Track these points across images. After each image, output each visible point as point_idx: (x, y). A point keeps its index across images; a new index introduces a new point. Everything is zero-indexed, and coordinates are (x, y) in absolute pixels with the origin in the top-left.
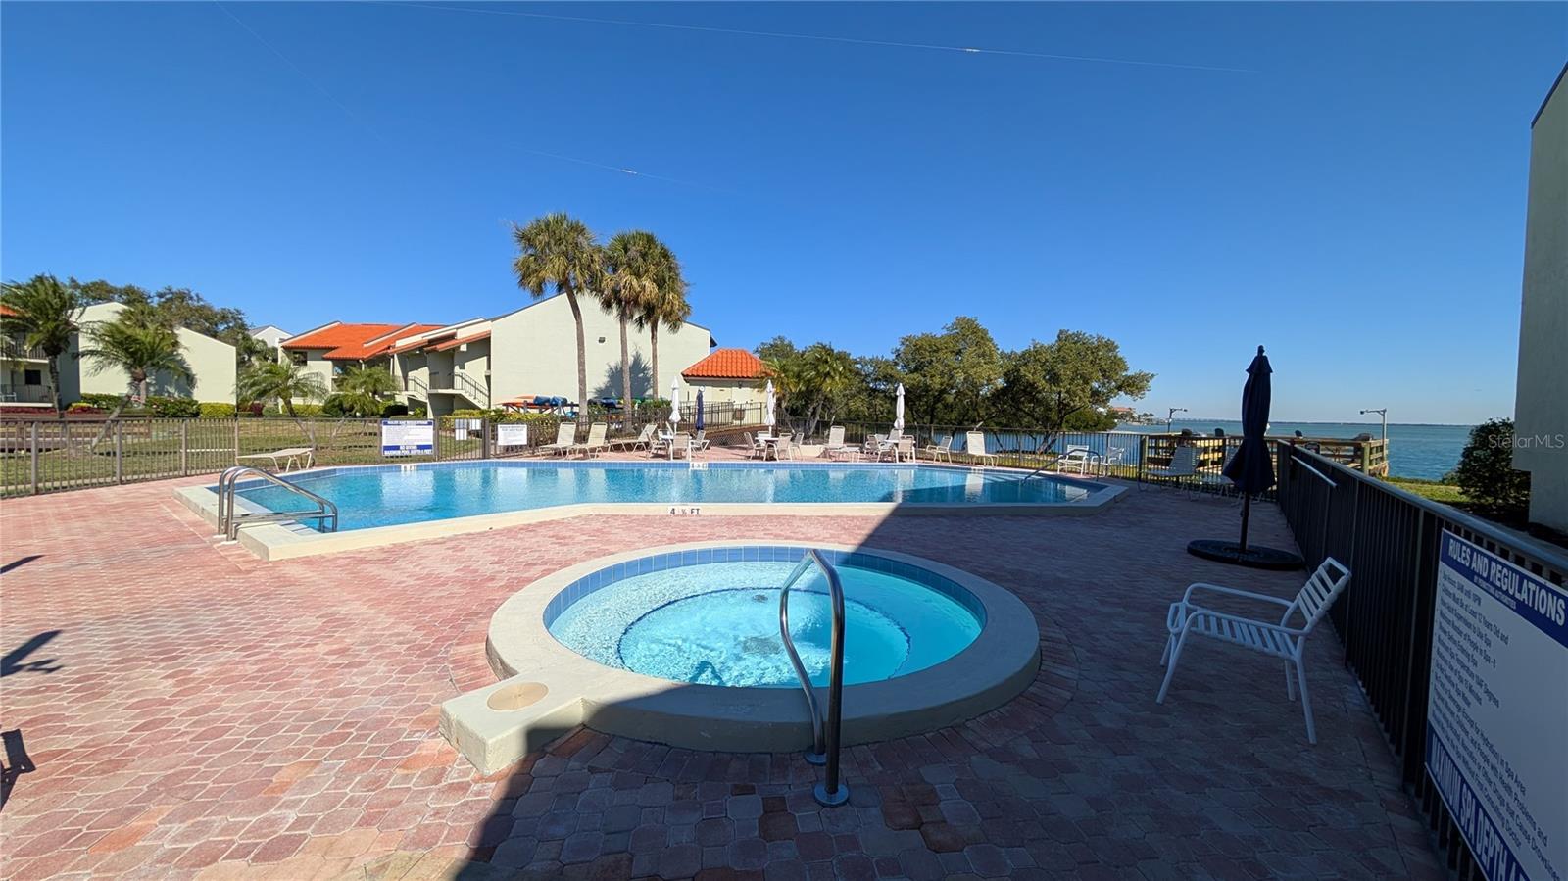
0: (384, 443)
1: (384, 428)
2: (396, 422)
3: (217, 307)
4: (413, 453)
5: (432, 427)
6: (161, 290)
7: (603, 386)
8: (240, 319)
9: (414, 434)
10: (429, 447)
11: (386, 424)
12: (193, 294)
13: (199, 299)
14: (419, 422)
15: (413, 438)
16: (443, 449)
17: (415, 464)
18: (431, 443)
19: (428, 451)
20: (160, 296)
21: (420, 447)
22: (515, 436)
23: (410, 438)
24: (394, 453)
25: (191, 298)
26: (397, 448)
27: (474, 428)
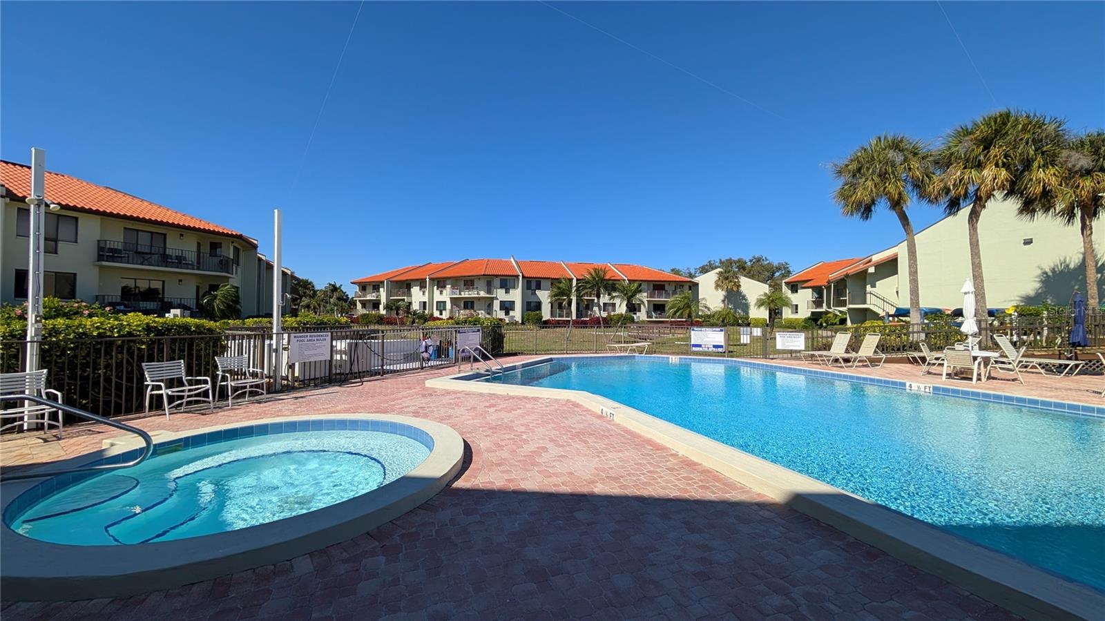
0: (692, 343)
1: (692, 332)
2: (700, 329)
3: (776, 263)
4: (710, 350)
5: (723, 333)
6: (751, 258)
7: (1032, 293)
8: (788, 268)
9: (712, 337)
10: (721, 347)
11: (693, 330)
12: (764, 258)
13: (766, 260)
14: (714, 329)
15: (711, 340)
16: (732, 349)
17: (678, 357)
18: (722, 344)
19: (720, 350)
20: (751, 261)
21: (715, 346)
22: (793, 342)
23: (708, 339)
24: (698, 349)
25: (763, 260)
26: (700, 346)
27: (755, 335)
